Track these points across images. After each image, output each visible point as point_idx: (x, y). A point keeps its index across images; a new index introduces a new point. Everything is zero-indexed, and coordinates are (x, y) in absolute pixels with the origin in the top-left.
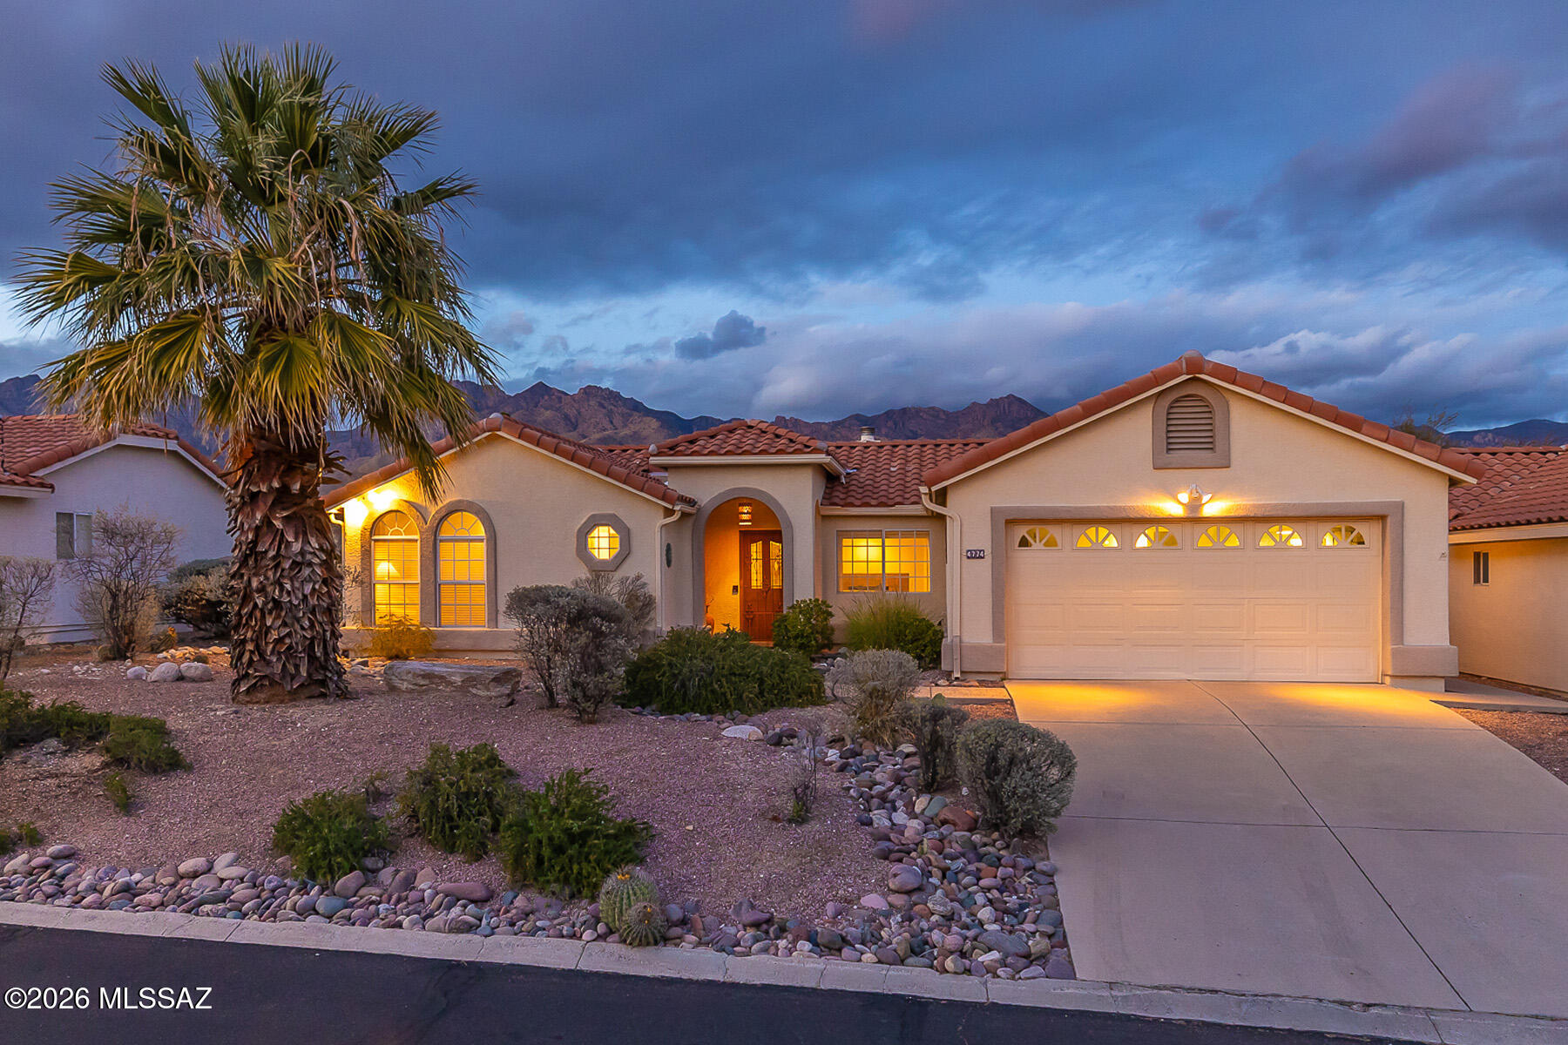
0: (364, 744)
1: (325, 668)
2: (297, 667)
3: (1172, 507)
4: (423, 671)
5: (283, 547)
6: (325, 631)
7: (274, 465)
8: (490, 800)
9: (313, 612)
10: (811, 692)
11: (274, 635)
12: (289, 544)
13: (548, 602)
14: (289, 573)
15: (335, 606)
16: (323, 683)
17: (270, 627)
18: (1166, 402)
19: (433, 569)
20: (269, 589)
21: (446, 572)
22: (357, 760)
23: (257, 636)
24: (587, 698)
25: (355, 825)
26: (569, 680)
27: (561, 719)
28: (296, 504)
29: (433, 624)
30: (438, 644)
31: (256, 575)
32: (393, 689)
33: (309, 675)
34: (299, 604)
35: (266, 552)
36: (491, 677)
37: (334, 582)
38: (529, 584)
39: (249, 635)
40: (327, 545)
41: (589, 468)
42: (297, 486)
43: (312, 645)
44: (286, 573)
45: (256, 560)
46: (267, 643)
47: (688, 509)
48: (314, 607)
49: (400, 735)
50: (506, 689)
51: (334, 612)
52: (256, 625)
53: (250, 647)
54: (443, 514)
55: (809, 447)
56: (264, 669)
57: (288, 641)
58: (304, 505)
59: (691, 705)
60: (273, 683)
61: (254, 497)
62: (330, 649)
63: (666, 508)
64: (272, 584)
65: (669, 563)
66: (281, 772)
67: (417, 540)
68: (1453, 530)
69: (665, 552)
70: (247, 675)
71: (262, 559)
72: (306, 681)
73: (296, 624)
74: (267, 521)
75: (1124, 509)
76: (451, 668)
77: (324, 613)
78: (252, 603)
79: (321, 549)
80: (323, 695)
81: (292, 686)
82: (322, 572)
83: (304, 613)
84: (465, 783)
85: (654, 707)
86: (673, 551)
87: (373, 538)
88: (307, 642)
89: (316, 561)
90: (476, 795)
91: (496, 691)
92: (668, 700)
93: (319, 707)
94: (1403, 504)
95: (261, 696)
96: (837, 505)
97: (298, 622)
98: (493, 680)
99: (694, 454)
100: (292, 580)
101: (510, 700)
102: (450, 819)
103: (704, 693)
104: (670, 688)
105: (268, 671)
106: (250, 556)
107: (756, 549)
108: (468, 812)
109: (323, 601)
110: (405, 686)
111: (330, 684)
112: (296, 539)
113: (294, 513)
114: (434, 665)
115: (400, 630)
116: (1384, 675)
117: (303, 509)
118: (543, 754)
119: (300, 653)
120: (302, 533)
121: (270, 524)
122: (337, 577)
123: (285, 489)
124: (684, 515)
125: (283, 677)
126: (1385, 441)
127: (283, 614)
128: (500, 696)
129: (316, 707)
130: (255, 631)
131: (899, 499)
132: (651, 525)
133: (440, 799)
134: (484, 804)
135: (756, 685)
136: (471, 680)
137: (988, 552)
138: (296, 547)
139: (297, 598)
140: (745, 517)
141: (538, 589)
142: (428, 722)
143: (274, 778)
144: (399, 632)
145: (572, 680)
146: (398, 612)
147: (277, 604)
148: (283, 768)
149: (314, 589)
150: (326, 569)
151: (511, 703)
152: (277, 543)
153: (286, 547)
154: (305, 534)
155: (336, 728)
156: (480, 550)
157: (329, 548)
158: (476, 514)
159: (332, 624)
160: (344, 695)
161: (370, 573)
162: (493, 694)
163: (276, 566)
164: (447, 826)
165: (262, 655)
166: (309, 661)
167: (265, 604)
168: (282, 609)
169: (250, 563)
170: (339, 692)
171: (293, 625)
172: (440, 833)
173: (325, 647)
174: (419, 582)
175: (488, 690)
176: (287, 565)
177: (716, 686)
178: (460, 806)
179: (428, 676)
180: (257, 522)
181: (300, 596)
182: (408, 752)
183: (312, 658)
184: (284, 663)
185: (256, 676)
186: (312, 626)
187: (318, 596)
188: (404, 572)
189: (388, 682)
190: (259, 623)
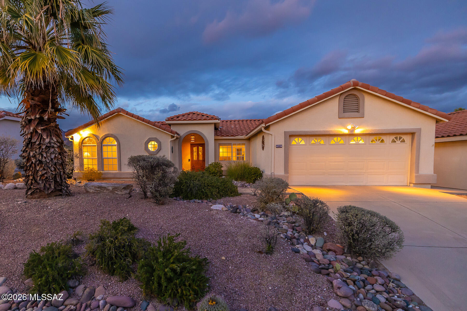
0: (74, 215)
1: (62, 185)
2: (50, 185)
3: (345, 131)
4: (98, 185)
5: (42, 140)
6: (60, 172)
7: (37, 109)
8: (130, 249)
9: (55, 164)
10: (235, 192)
11: (40, 173)
12: (44, 139)
13: (144, 160)
14: (45, 150)
15: (64, 163)
16: (61, 190)
17: (38, 170)
18: (343, 97)
19: (101, 154)
20: (37, 156)
21: (105, 155)
22: (71, 223)
23: (33, 174)
24: (161, 196)
25: (64, 264)
26: (154, 189)
27: (150, 203)
28: (47, 125)
29: (102, 170)
30: (103, 176)
31: (32, 151)
32: (87, 192)
33: (55, 188)
34: (50, 162)
35: (35, 142)
36: (123, 187)
37: (64, 154)
38: (136, 155)
39: (30, 173)
40: (60, 140)
41: (148, 124)
42: (47, 117)
43: (55, 177)
44: (44, 150)
45: (31, 145)
46: (37, 177)
47: (178, 136)
48: (56, 163)
49: (89, 211)
50: (128, 191)
51: (64, 165)
52: (33, 169)
53: (31, 178)
54: (103, 138)
55: (213, 118)
56: (37, 186)
57: (46, 175)
58: (49, 125)
59: (194, 196)
60: (41, 191)
61: (30, 121)
62: (63, 178)
63: (171, 135)
64: (38, 154)
65: (172, 152)
66: (37, 229)
67: (96, 146)
68: (436, 137)
69: (171, 149)
70: (30, 188)
71: (34, 145)
72: (54, 189)
73: (49, 169)
74: (35, 131)
75: (329, 131)
76: (108, 184)
77: (60, 165)
78: (31, 162)
79: (58, 141)
80: (61, 195)
81: (48, 192)
82: (58, 150)
83: (52, 165)
84: (118, 241)
85: (181, 197)
86: (173, 149)
87: (83, 145)
88: (54, 176)
89: (55, 146)
90: (124, 247)
91: (124, 192)
92: (185, 195)
93: (59, 199)
94: (421, 128)
95: (36, 196)
96: (219, 136)
97: (50, 169)
98: (123, 188)
99: (179, 120)
100: (46, 153)
101: (130, 195)
102: (111, 258)
103: (199, 192)
104: (186, 191)
105: (38, 187)
106: (29, 143)
107: (195, 149)
108: (120, 256)
109: (60, 161)
110: (91, 191)
111: (63, 191)
112: (47, 138)
113: (46, 128)
114: (102, 183)
115: (92, 172)
116: (410, 183)
117: (50, 127)
118: (147, 219)
119: (51, 180)
120: (50, 135)
121: (37, 132)
122: (64, 153)
123: (41, 119)
124: (177, 138)
125: (44, 189)
126: (418, 108)
127: (43, 165)
128: (126, 194)
129: (57, 200)
130: (32, 172)
131: (237, 134)
132: (167, 141)
133: (106, 250)
134: (127, 251)
135: (217, 190)
136: (115, 189)
137: (283, 146)
138: (47, 140)
139: (48, 160)
140: (192, 139)
141: (140, 156)
142: (100, 205)
143: (34, 233)
144: (91, 173)
145: (155, 189)
146: (91, 167)
147: (41, 162)
148: (39, 227)
149: (55, 156)
150: (60, 149)
151: (130, 197)
152: (39, 139)
153: (43, 141)
154: (51, 136)
155: (64, 208)
156: (115, 148)
157: (61, 141)
158: (114, 138)
159: (64, 169)
160: (69, 194)
161: (82, 155)
162: (123, 193)
163: (40, 148)
164: (110, 263)
165: (36, 181)
166: (54, 183)
167: (36, 162)
168: (43, 164)
169: (29, 146)
170: (67, 194)
171: (47, 170)
172: (107, 266)
173: (61, 178)
174: (97, 158)
175: (121, 192)
176: (44, 147)
177: (203, 190)
178: (115, 252)
179: (100, 187)
180: (31, 131)
181: (50, 159)
182: (92, 219)
183: (56, 181)
184: (45, 183)
185: (34, 189)
186: (55, 170)
187: (57, 159)
188: (92, 155)
189: (86, 190)
190: (34, 169)
